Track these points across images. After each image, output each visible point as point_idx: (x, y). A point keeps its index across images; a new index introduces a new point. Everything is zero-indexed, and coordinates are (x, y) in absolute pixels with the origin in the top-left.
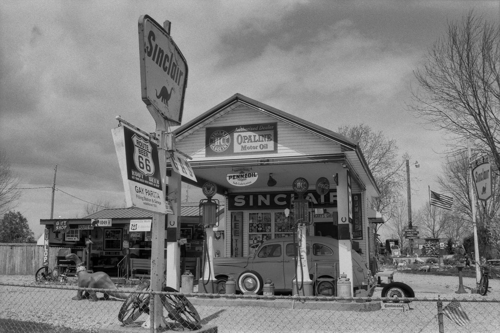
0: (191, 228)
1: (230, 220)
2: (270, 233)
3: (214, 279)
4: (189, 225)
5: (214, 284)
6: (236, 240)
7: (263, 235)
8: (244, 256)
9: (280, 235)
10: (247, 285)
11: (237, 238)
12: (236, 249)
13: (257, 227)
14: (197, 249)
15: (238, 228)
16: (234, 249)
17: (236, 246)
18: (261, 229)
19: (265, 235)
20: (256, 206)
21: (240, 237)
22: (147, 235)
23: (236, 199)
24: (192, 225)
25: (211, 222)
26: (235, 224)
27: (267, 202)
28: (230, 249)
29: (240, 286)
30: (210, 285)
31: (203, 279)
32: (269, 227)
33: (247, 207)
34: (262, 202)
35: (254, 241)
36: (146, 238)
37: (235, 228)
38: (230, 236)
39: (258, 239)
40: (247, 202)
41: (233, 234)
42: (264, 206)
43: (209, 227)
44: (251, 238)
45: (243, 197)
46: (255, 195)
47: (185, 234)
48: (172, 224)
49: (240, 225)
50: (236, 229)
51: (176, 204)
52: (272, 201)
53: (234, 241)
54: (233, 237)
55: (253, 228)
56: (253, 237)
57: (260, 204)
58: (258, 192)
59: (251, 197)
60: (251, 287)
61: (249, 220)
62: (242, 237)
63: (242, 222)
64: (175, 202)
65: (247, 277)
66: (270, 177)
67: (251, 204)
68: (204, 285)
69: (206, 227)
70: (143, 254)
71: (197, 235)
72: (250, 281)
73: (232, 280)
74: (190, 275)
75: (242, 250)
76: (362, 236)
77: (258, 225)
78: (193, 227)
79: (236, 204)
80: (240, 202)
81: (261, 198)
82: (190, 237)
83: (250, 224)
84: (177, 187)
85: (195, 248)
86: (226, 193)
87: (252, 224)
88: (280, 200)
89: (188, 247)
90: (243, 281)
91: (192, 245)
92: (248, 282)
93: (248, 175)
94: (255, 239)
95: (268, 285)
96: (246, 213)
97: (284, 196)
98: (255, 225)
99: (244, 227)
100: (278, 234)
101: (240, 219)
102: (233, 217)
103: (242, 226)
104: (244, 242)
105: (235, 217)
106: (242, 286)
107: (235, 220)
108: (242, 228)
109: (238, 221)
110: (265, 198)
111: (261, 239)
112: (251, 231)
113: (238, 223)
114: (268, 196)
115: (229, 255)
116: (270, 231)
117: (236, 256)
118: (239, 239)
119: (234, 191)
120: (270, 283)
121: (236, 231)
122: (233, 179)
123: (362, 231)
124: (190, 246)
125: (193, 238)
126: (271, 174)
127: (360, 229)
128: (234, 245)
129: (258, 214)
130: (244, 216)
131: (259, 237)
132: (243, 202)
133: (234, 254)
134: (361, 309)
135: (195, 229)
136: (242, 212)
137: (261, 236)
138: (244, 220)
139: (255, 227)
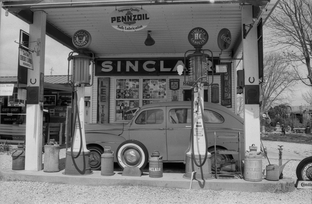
0: (55, 96)
1: (97, 86)
2: (138, 99)
3: (86, 150)
4: (53, 93)
5: (85, 156)
6: (103, 106)
7: (131, 101)
8: (110, 122)
9: (147, 102)
10: (128, 158)
11: (103, 104)
12: (103, 115)
13: (124, 93)
14: (60, 115)
15: (105, 94)
16: (100, 115)
17: (103, 112)
18: (129, 95)
19: (133, 101)
20: (123, 72)
21: (107, 103)
22: (10, 100)
23: (103, 65)
24: (56, 93)
25: (83, 80)
26: (102, 90)
27: (136, 68)
28: (96, 115)
29: (120, 159)
30: (81, 158)
31: (72, 150)
32: (137, 93)
33: (114, 72)
34: (130, 68)
35: (121, 108)
36: (9, 103)
37: (102, 93)
38: (96, 102)
39: (125, 105)
40: (115, 68)
41: (99, 100)
42: (132, 72)
43: (80, 86)
44: (118, 104)
45: (111, 63)
46: (124, 61)
47: (49, 100)
48: (33, 81)
49: (107, 91)
50: (103, 95)
51: (39, 57)
52: (140, 67)
53: (100, 107)
54: (100, 103)
55: (120, 94)
56: (121, 103)
57: (128, 70)
58: (126, 58)
59: (119, 63)
60: (134, 160)
61: (117, 86)
62: (109, 103)
63: (109, 88)
64: (38, 55)
65: (128, 148)
66: (149, 35)
67: (119, 69)
68: (73, 158)
69: (77, 86)
70: (5, 119)
71: (61, 102)
72: (132, 153)
73: (110, 152)
74: (55, 145)
75: (109, 116)
76: (231, 104)
77: (125, 91)
78: (56, 94)
79: (103, 70)
80: (107, 67)
81: (129, 64)
82: (54, 104)
83: (117, 90)
84: (40, 37)
85: (58, 114)
86: (93, 58)
87: (120, 90)
88: (149, 66)
89: (52, 113)
90: (123, 153)
91: (55, 111)
92: (130, 155)
93: (138, 17)
94: (122, 105)
95: (156, 159)
96: (114, 80)
97: (154, 63)
98: (122, 91)
99: (110, 93)
100: (146, 101)
101: (107, 85)
102: (100, 82)
103: (109, 92)
104: (110, 108)
105: (102, 82)
106: (122, 159)
107: (102, 86)
108: (109, 94)
109: (105, 86)
110: (134, 64)
111: (128, 106)
112: (118, 97)
113: (105, 89)
114: (137, 63)
115: (95, 121)
116: (138, 97)
117: (102, 123)
118: (106, 104)
119: (101, 57)
120: (158, 156)
121: (103, 97)
122: (118, 21)
123: (231, 99)
124: (54, 112)
125: (57, 105)
126: (149, 31)
127: (229, 97)
128: (100, 111)
129: (125, 80)
130: (111, 82)
131: (126, 104)
132: (111, 68)
133: (100, 120)
134: (277, 190)
135: (58, 96)
136: (109, 78)
137: (128, 102)
138: (111, 86)
139: (122, 93)
